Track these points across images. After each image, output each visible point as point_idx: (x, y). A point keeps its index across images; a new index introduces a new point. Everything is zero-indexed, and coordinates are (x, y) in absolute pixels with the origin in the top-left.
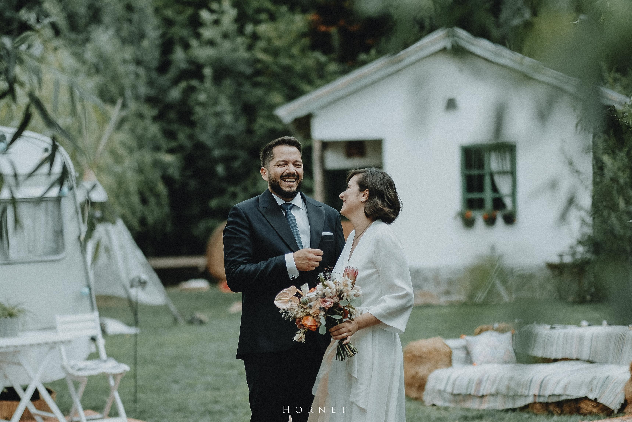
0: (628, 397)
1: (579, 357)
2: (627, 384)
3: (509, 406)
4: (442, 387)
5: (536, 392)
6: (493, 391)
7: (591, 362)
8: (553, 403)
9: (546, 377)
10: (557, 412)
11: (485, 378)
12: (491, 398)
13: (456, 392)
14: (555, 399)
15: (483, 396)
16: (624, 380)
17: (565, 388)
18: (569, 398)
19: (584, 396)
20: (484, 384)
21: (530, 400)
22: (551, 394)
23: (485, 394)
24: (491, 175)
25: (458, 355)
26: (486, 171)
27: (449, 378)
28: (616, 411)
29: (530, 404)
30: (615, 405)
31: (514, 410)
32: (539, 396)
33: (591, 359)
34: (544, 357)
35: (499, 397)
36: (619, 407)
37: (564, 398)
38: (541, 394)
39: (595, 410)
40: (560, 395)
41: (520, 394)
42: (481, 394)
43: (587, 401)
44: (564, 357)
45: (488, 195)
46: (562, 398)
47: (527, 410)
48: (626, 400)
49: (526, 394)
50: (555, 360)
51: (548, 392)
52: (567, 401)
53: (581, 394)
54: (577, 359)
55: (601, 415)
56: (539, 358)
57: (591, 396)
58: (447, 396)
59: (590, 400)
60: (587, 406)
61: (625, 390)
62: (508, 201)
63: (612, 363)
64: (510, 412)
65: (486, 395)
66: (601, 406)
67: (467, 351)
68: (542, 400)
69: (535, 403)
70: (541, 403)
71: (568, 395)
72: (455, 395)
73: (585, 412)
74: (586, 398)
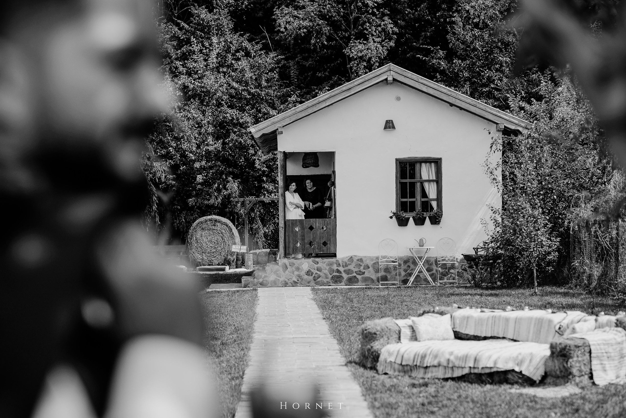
0: (548, 370)
1: (505, 336)
2: (547, 359)
3: (449, 375)
4: (392, 359)
5: (472, 365)
6: (436, 363)
7: (515, 341)
8: (485, 374)
9: (480, 352)
10: (489, 381)
11: (429, 352)
12: (434, 369)
13: (404, 363)
14: (487, 371)
15: (427, 367)
16: (545, 356)
17: (495, 363)
18: (499, 370)
19: (512, 369)
20: (427, 357)
21: (466, 371)
22: (484, 366)
23: (428, 365)
24: (422, 183)
25: (406, 332)
26: (417, 179)
27: (398, 351)
28: (538, 382)
29: (467, 374)
30: (537, 377)
31: (453, 379)
32: (474, 368)
33: (515, 339)
34: (476, 335)
35: (441, 368)
36: (540, 378)
37: (495, 370)
38: (476, 366)
39: (520, 381)
40: (491, 368)
41: (457, 365)
42: (425, 365)
43: (514, 373)
44: (493, 335)
45: (418, 199)
46: (493, 370)
47: (463, 379)
48: (546, 373)
49: (463, 366)
50: (485, 338)
51: (481, 365)
52: (498, 372)
53: (509, 367)
54: (504, 338)
55: (525, 384)
56: (471, 336)
57: (517, 369)
58: (397, 366)
59: (516, 372)
60: (514, 377)
61: (545, 364)
62: (434, 204)
63: (532, 341)
64: (449, 381)
65: (430, 367)
66: (525, 377)
67: (413, 329)
68: (476, 371)
69: (470, 373)
70: (475, 374)
71: (498, 368)
72: (403, 366)
73: (512, 382)
74: (513, 371)
